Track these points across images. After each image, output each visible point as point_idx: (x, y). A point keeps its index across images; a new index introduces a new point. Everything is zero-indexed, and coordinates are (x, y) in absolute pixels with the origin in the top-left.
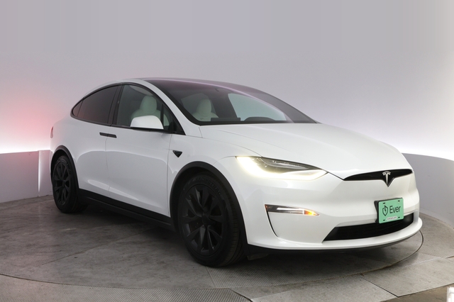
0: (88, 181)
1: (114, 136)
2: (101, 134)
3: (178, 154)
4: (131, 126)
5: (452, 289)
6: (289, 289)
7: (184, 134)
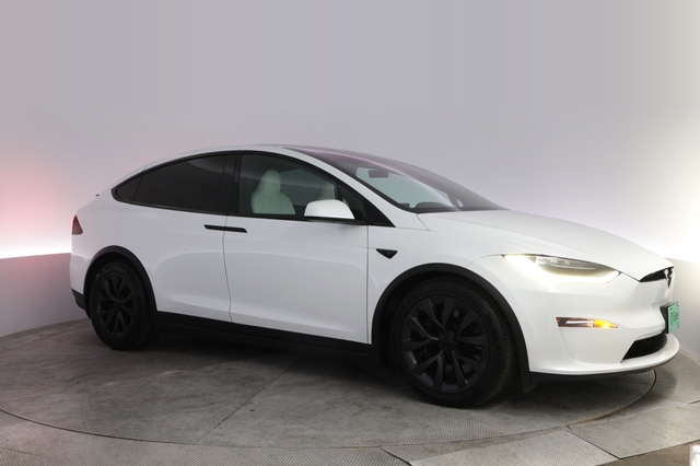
0: (171, 297)
1: (243, 230)
2: (208, 227)
3: (389, 254)
4: (306, 214)
5: (697, 448)
6: (464, 448)
7: (393, 226)
